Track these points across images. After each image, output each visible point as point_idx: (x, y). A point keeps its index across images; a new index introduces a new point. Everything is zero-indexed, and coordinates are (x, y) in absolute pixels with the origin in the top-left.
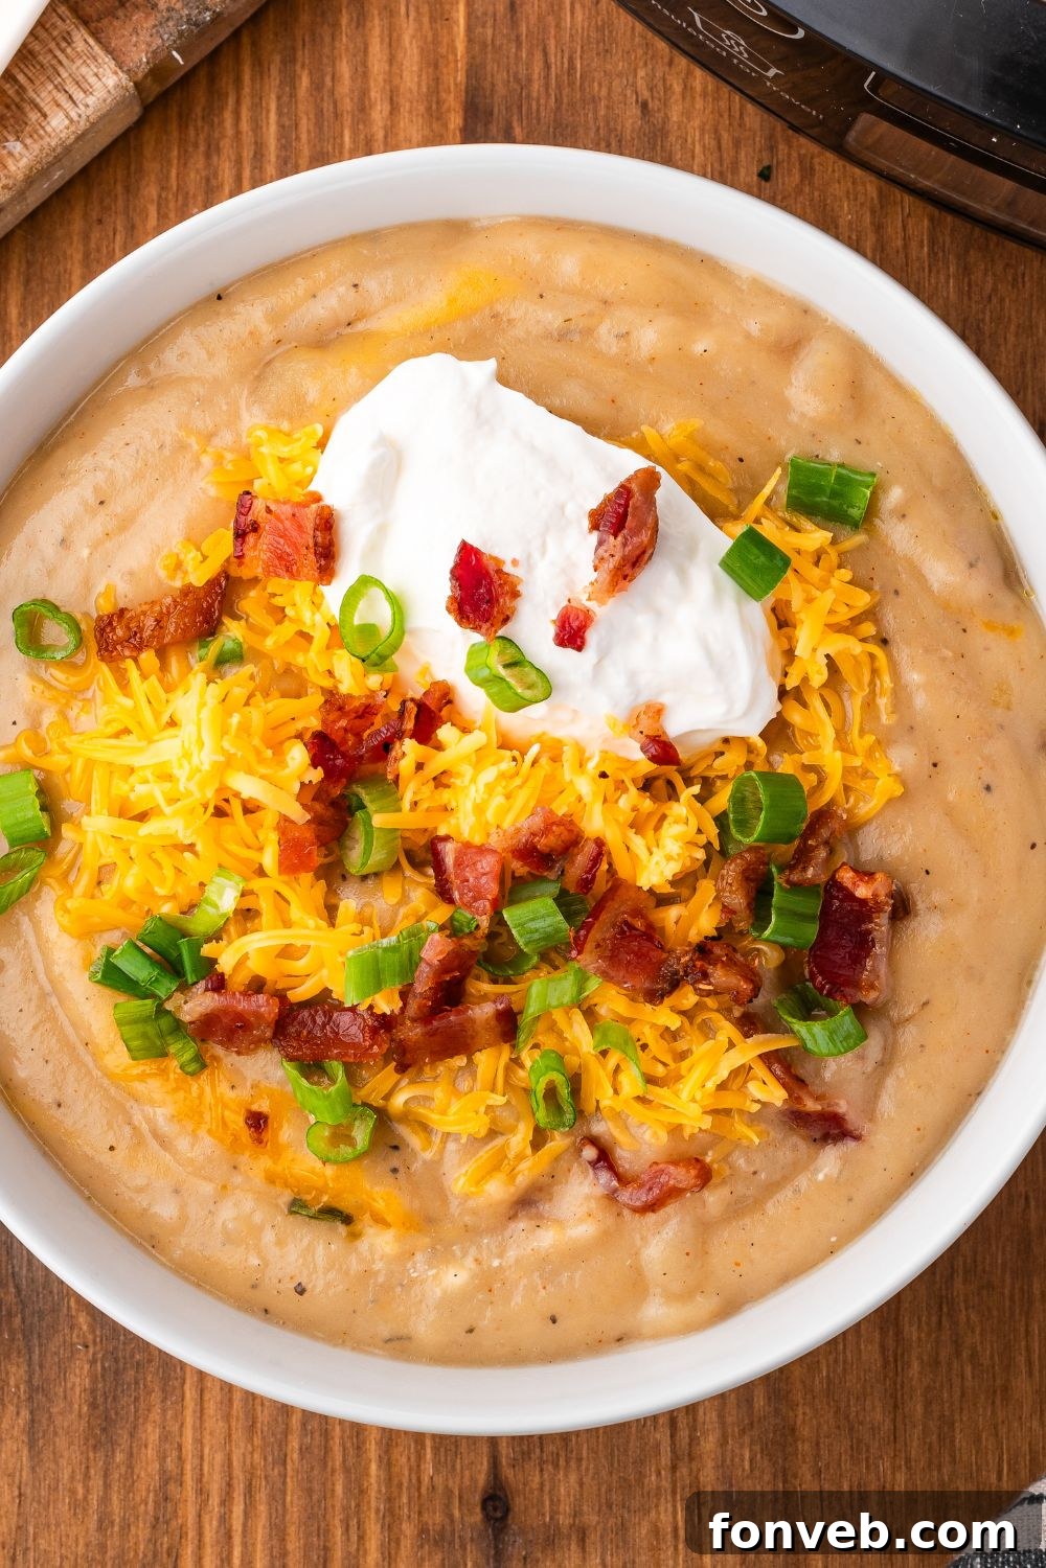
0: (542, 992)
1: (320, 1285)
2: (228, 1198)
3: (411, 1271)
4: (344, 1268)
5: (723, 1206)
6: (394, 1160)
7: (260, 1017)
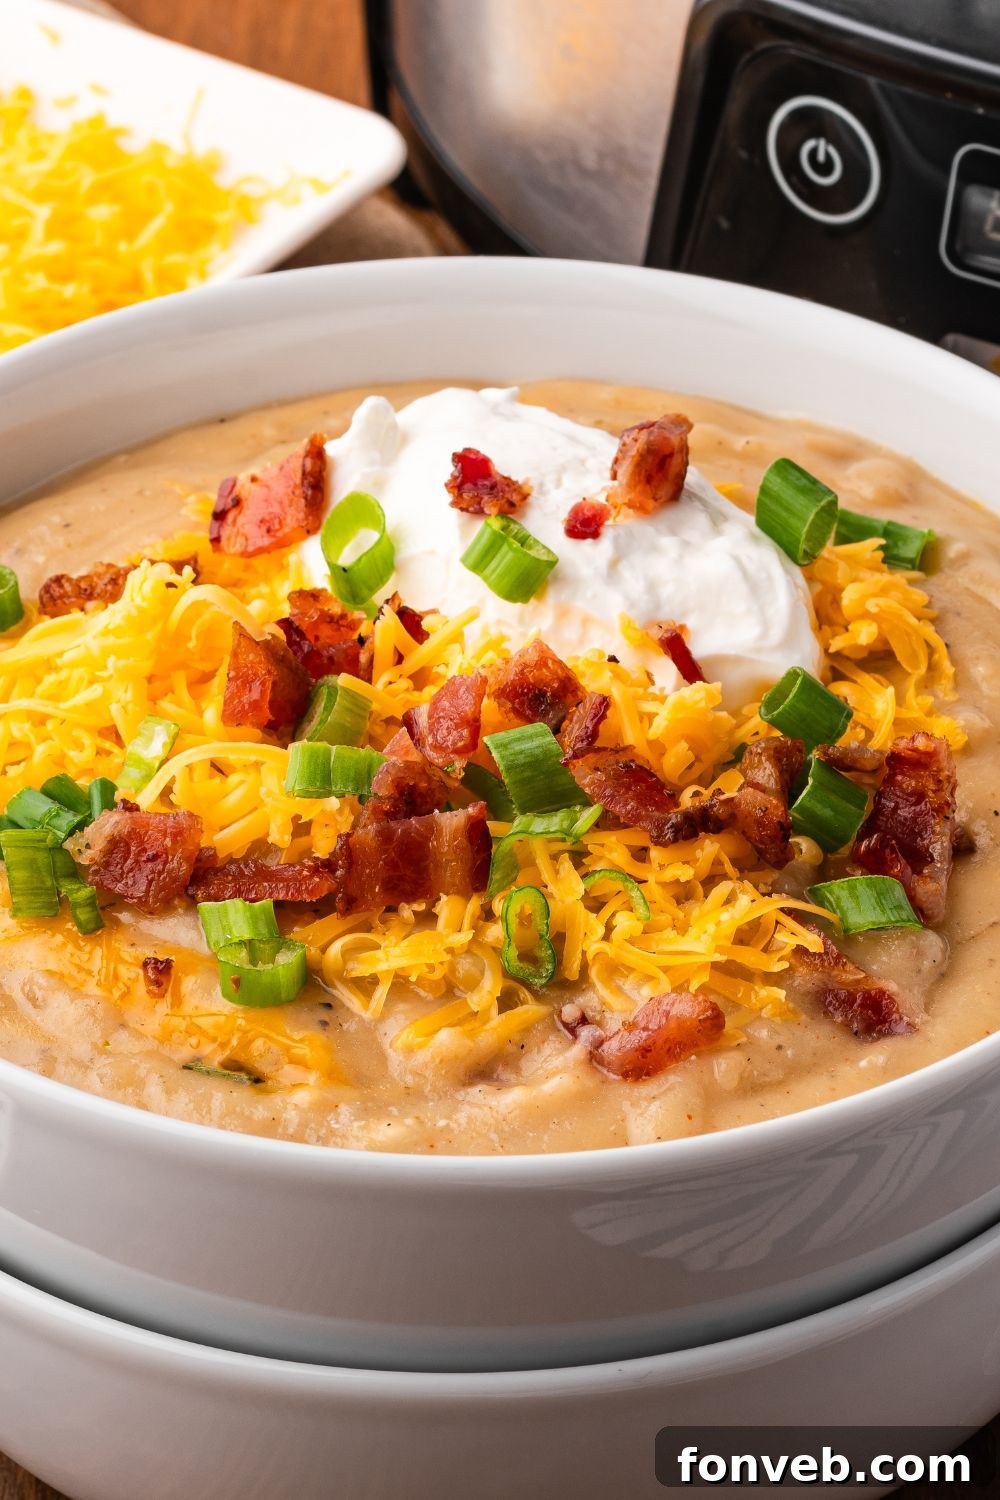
0: (522, 831)
2: (109, 1054)
3: (332, 1122)
4: (247, 1113)
5: (737, 1077)
6: (324, 1015)
7: (178, 834)
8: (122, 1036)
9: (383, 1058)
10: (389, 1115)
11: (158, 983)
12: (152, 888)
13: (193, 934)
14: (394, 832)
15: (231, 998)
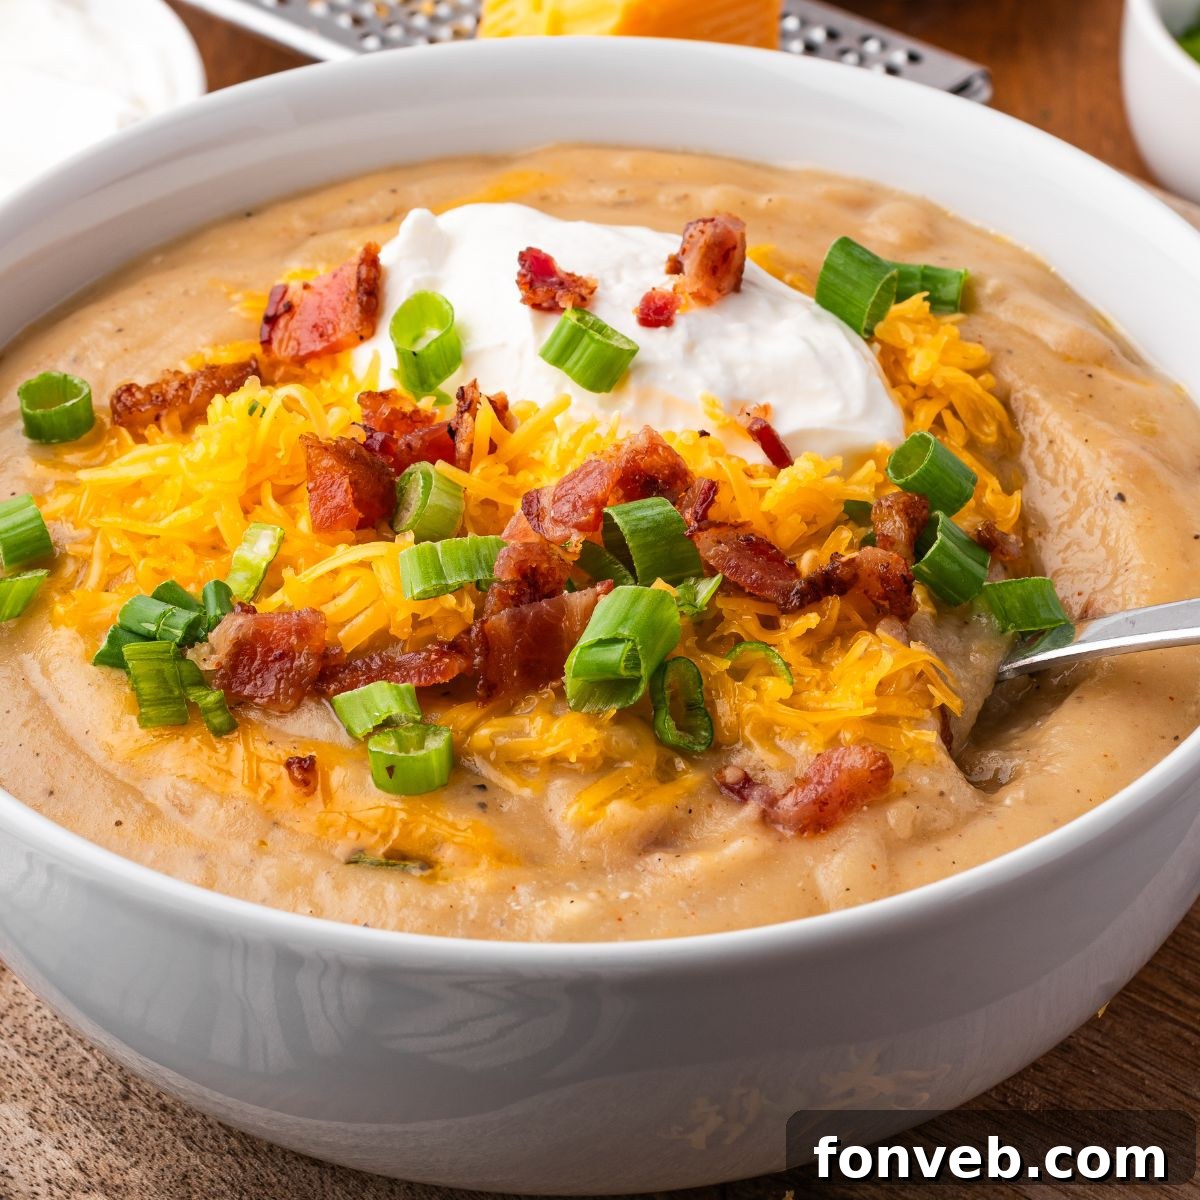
2: (268, 854)
3: (513, 904)
4: (423, 903)
5: (909, 824)
6: (479, 797)
7: (303, 631)
8: (278, 834)
9: (552, 835)
10: (569, 891)
11: (305, 783)
12: (282, 686)
13: (329, 727)
14: (527, 615)
15: (387, 791)
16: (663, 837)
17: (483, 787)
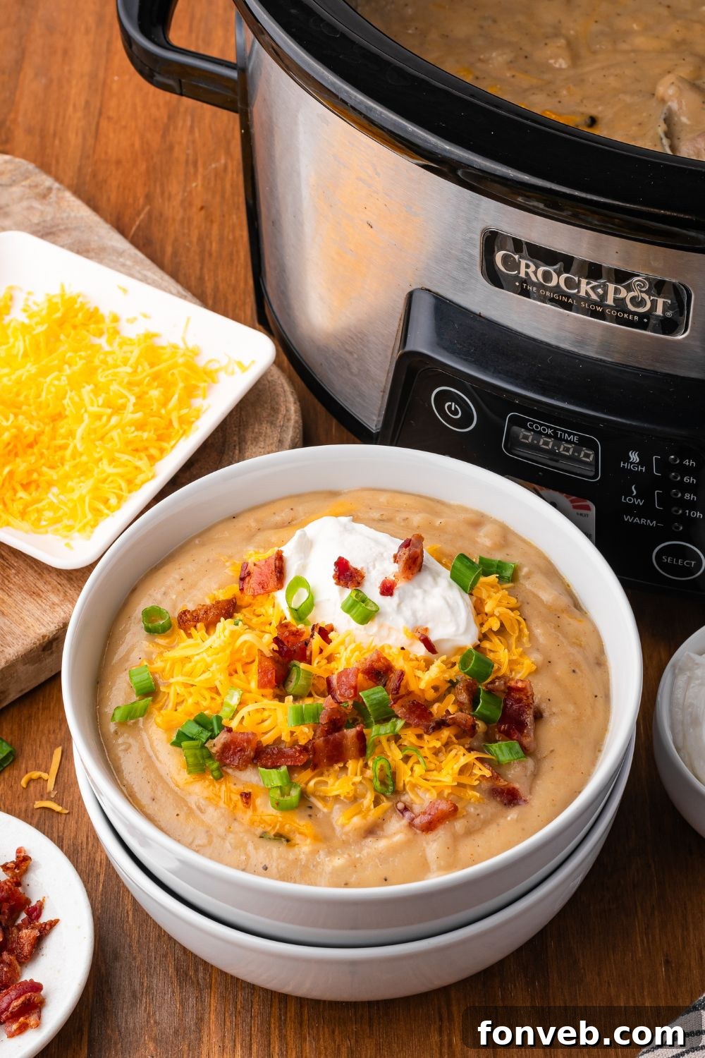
0: (376, 732)
1: (275, 865)
2: (231, 832)
3: (318, 859)
4: (287, 855)
5: (464, 829)
6: (309, 812)
7: (249, 741)
8: (236, 824)
9: (333, 829)
10: (338, 853)
11: (247, 803)
12: (241, 761)
13: (257, 778)
14: (330, 740)
15: (275, 808)
16: (372, 831)
17: (311, 807)
